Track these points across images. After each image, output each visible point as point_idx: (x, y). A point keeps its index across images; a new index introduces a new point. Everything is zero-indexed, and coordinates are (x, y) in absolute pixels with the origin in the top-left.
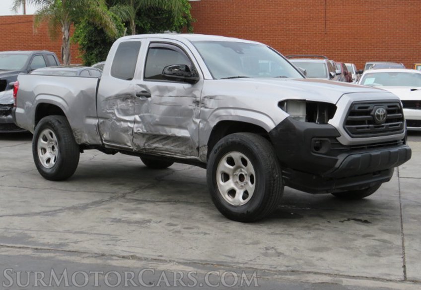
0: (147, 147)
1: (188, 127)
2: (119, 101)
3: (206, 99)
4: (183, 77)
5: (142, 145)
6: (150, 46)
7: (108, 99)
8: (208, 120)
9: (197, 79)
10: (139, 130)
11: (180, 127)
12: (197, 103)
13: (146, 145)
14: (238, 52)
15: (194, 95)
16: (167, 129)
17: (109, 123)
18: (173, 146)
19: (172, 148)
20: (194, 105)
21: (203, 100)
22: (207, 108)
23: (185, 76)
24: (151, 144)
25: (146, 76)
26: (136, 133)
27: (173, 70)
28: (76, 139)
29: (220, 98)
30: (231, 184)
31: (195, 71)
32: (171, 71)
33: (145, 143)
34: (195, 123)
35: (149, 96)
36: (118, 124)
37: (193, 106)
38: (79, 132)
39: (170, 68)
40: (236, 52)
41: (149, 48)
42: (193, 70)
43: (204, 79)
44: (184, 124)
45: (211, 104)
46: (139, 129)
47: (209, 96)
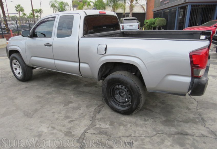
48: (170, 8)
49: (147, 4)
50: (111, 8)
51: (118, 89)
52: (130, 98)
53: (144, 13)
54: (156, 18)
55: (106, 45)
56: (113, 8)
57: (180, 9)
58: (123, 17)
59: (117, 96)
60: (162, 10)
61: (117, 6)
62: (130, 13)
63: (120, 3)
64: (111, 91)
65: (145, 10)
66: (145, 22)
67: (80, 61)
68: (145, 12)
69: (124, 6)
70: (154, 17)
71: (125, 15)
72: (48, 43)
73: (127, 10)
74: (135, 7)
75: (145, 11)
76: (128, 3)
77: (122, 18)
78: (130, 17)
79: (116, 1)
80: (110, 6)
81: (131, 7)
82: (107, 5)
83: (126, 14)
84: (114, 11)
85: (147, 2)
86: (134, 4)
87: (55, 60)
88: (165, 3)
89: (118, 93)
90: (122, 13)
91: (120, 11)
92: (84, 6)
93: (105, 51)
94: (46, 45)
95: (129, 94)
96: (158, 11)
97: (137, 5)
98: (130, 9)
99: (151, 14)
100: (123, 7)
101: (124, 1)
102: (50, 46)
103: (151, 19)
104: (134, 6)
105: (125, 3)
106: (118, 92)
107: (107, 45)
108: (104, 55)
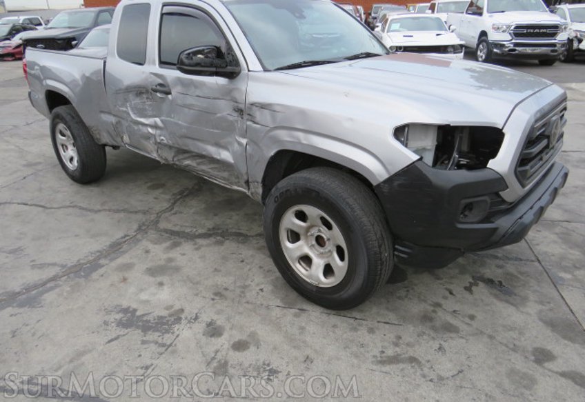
0: (177, 163)
1: (229, 147)
2: (131, 96)
3: (254, 108)
4: (214, 69)
5: (170, 158)
6: (164, 12)
7: (118, 92)
8: (261, 145)
9: (236, 69)
10: (162, 140)
11: (218, 145)
12: (240, 111)
13: (175, 159)
14: (297, 15)
15: (235, 98)
16: (200, 144)
17: (125, 124)
18: (211, 168)
19: (210, 170)
20: (236, 114)
21: (250, 109)
22: (258, 124)
23: (216, 67)
24: (182, 159)
25: (163, 60)
26: (160, 143)
27: (194, 58)
28: (95, 137)
29: (277, 108)
30: (303, 247)
31: (233, 56)
32: (192, 59)
33: (174, 157)
34: (240, 144)
35: (169, 93)
36: (136, 128)
37: (234, 117)
38: (95, 130)
39: (189, 54)
40: (295, 16)
41: (162, 15)
42: (229, 54)
43: (249, 71)
44: (222, 142)
45: (262, 116)
46: (162, 138)
47: (259, 104)
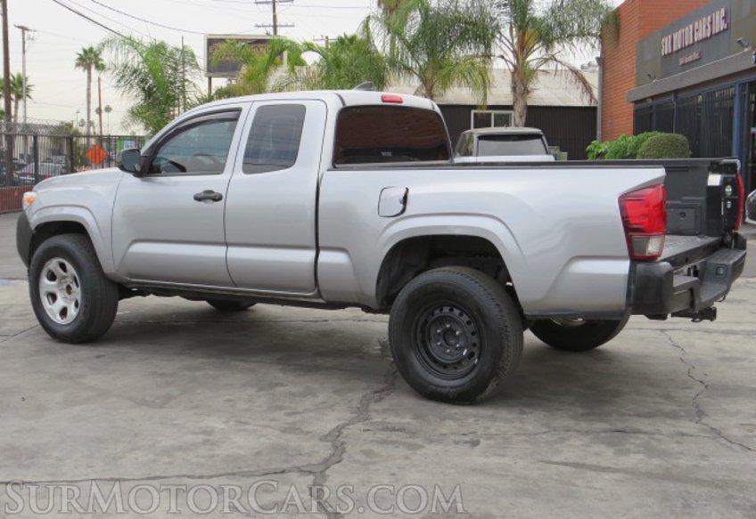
48: (708, 89)
49: (601, 61)
50: (416, 82)
51: (441, 321)
52: (474, 345)
53: (590, 111)
54: (642, 132)
55: (404, 190)
56: (424, 81)
57: (746, 92)
58: (476, 127)
59: (436, 347)
60: (672, 98)
61: (444, 72)
62: (516, 108)
63: (462, 55)
64: (419, 330)
65: (596, 93)
66: (591, 151)
67: (320, 244)
68: (593, 105)
69: (483, 74)
70: (638, 130)
71: (490, 115)
72: (211, 192)
73: (501, 92)
74: (541, 77)
75: (592, 96)
76: (502, 57)
77: (472, 130)
78: (517, 126)
79: (440, 49)
80: (409, 70)
81: (522, 77)
82: (393, 63)
83: (493, 112)
84: (430, 95)
85: (602, 52)
86: (533, 65)
87: (230, 248)
88: (683, 64)
89: (439, 334)
90: (474, 107)
91: (460, 94)
92: (272, 69)
93: (402, 206)
94: (198, 198)
95: (473, 334)
96: (653, 97)
97: (552, 66)
98: (514, 89)
99: (624, 115)
100: (480, 80)
101: (482, 47)
102: (217, 198)
103: (619, 139)
104: (534, 71)
105: (487, 56)
106: (439, 331)
107: (407, 189)
108: (399, 217)
